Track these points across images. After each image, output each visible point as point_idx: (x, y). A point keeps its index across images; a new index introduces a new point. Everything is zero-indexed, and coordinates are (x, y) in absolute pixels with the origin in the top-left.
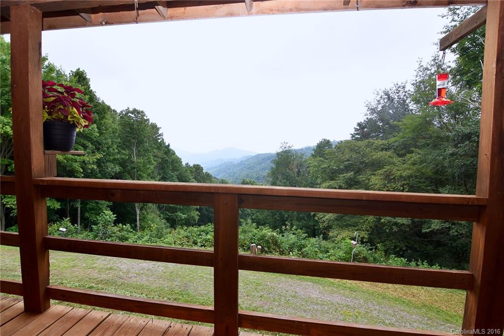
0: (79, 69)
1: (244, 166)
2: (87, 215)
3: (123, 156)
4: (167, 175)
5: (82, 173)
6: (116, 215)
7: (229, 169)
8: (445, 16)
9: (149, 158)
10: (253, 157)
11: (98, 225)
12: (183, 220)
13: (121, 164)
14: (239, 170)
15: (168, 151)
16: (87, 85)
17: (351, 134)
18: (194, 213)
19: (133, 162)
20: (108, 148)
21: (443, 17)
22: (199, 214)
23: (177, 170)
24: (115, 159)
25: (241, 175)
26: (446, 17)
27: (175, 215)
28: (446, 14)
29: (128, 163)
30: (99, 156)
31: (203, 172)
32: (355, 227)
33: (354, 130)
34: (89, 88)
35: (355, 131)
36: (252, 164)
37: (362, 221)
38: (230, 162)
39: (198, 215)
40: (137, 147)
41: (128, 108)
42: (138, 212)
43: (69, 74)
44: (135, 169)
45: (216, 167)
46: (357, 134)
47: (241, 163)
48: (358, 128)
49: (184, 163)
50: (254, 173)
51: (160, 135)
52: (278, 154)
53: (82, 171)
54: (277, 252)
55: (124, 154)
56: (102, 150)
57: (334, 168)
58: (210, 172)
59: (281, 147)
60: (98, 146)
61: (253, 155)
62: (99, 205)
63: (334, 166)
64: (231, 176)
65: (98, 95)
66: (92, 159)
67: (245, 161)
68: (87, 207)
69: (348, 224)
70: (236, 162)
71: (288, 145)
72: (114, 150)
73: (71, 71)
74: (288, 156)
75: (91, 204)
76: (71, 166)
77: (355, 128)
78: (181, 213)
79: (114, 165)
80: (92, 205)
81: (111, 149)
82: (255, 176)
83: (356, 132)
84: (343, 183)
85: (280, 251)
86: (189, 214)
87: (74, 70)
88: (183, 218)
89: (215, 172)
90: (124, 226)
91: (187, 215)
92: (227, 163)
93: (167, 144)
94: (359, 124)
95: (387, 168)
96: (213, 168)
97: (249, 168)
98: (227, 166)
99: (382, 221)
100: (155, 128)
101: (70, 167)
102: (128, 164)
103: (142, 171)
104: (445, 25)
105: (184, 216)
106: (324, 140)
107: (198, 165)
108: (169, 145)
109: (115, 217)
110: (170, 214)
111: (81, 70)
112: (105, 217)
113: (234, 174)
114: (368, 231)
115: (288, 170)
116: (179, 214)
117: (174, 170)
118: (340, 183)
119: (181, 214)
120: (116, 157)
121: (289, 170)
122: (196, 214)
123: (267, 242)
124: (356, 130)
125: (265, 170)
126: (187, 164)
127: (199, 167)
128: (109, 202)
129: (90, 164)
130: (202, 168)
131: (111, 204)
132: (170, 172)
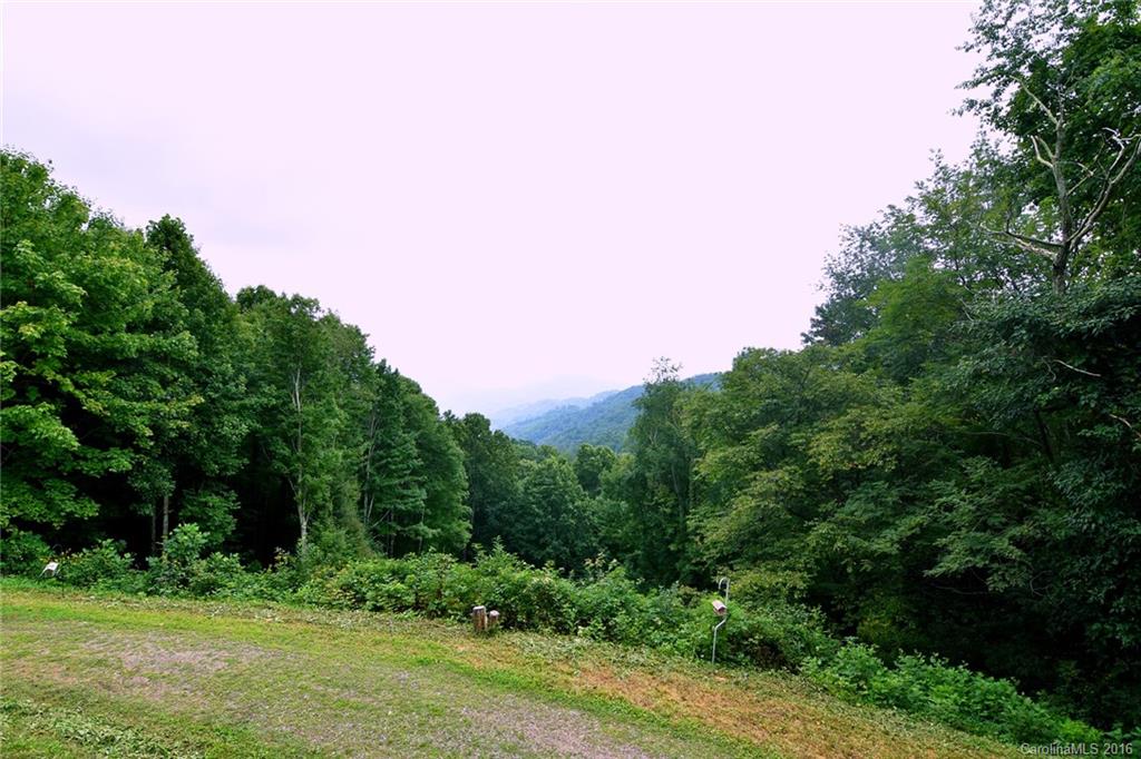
0: (168, 216)
1: (601, 414)
3: (265, 400)
5: (150, 437)
7: (568, 421)
8: (972, 47)
9: (329, 403)
10: (620, 393)
11: (162, 557)
13: (261, 418)
14: (590, 424)
15: (392, 384)
17: (803, 334)
18: (459, 525)
19: (293, 412)
20: (226, 383)
21: (967, 50)
22: (472, 527)
23: (419, 428)
24: (243, 407)
25: (595, 434)
26: (976, 49)
27: (411, 530)
28: (972, 42)
29: (282, 413)
30: (198, 399)
31: (490, 430)
32: (783, 560)
33: (810, 324)
35: (813, 326)
36: (618, 411)
38: (571, 407)
39: (468, 529)
40: (303, 379)
42: (304, 525)
43: (147, 228)
44: (297, 427)
45: (539, 418)
47: (596, 408)
48: (819, 318)
52: (649, 387)
54: (551, 624)
56: (211, 387)
59: (654, 370)
61: (621, 389)
64: (570, 438)
66: (179, 408)
67: (604, 403)
68: (181, 514)
69: (768, 553)
70: (582, 407)
71: (670, 364)
72: (237, 386)
73: (151, 222)
74: (671, 390)
75: (190, 507)
76: (125, 424)
77: (812, 320)
78: (425, 524)
79: (244, 420)
80: (190, 511)
83: (815, 330)
86: (447, 526)
87: (158, 220)
88: (430, 536)
89: (536, 428)
90: (225, 559)
91: (440, 530)
92: (564, 407)
93: (393, 371)
94: (819, 310)
95: (854, 413)
96: (531, 421)
97: (611, 420)
98: (562, 416)
99: (835, 546)
100: (354, 335)
101: (123, 426)
102: (282, 417)
103: (312, 432)
104: (978, 67)
105: (431, 532)
106: (749, 349)
107: (476, 415)
109: (206, 538)
110: (399, 528)
111: (173, 218)
112: (180, 538)
113: (578, 432)
114: (810, 571)
115: (668, 423)
116: (422, 527)
119: (426, 528)
120: (247, 401)
122: (464, 527)
124: (815, 323)
126: (447, 414)
127: (478, 421)
128: (234, 502)
129: (175, 418)
130: (488, 423)
131: (237, 506)
132: (400, 433)
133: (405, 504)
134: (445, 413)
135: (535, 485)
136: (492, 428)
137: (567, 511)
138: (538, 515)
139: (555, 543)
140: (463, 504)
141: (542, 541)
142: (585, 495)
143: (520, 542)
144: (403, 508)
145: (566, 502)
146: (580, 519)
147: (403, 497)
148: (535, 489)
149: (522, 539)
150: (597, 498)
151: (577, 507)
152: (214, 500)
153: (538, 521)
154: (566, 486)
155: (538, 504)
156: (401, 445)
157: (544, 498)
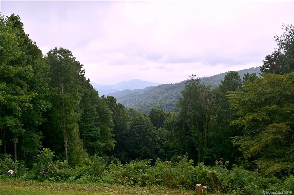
0: (13, 14)
2: (22, 148)
3: (53, 93)
4: (87, 108)
6: (54, 152)
9: (76, 94)
10: (156, 87)
11: (39, 163)
12: (102, 147)
13: (51, 101)
14: (144, 100)
16: (21, 29)
17: (261, 67)
18: (111, 141)
19: (61, 98)
20: (41, 86)
22: (116, 142)
23: (96, 103)
24: (46, 96)
25: (146, 104)
27: (95, 144)
29: (57, 99)
30: (34, 95)
31: (117, 103)
34: (23, 31)
36: (155, 95)
37: (288, 152)
38: (136, 93)
39: (114, 143)
40: (64, 84)
41: (56, 48)
43: (6, 19)
44: (63, 104)
46: (267, 66)
48: (267, 61)
49: (100, 96)
50: (158, 102)
51: (82, 72)
52: (187, 86)
53: (20, 110)
55: (54, 91)
56: (35, 88)
57: (256, 100)
58: (122, 103)
60: (32, 85)
62: (33, 139)
63: (254, 99)
65: (30, 37)
66: (28, 98)
68: (23, 141)
69: (273, 155)
71: (196, 78)
72: (46, 88)
73: (7, 17)
74: (196, 88)
76: (11, 105)
77: (263, 61)
78: (100, 141)
79: (46, 102)
80: (27, 140)
81: (43, 88)
82: (159, 104)
84: (266, 115)
85: (222, 189)
86: (107, 142)
87: (10, 16)
88: (103, 146)
90: (62, 163)
91: (105, 144)
92: (133, 93)
93: (87, 79)
94: (268, 58)
97: (152, 98)
100: (78, 66)
103: (70, 106)
105: (102, 145)
107: (111, 97)
108: (89, 80)
109: (54, 154)
110: (90, 143)
111: (15, 15)
112: (44, 154)
113: (140, 103)
117: (93, 103)
118: (263, 115)
119: (100, 143)
120: (47, 94)
121: (199, 100)
122: (112, 142)
123: (209, 180)
125: (167, 99)
127: (112, 99)
128: (42, 136)
129: (28, 102)
130: (115, 100)
131: (43, 137)
132: (90, 105)
133: (93, 133)
134: (102, 97)
135: (135, 125)
136: (117, 102)
137: (149, 135)
138: (137, 137)
139: (144, 147)
140: (111, 133)
141: (138, 146)
142: (154, 128)
143: (130, 147)
144: (92, 135)
145: (148, 131)
146: (153, 138)
147: (91, 131)
148: (136, 126)
149: (130, 145)
150: (159, 129)
151: (152, 133)
152: (35, 135)
153: (137, 139)
154: (148, 125)
155: (137, 132)
156: (90, 110)
157: (140, 130)
